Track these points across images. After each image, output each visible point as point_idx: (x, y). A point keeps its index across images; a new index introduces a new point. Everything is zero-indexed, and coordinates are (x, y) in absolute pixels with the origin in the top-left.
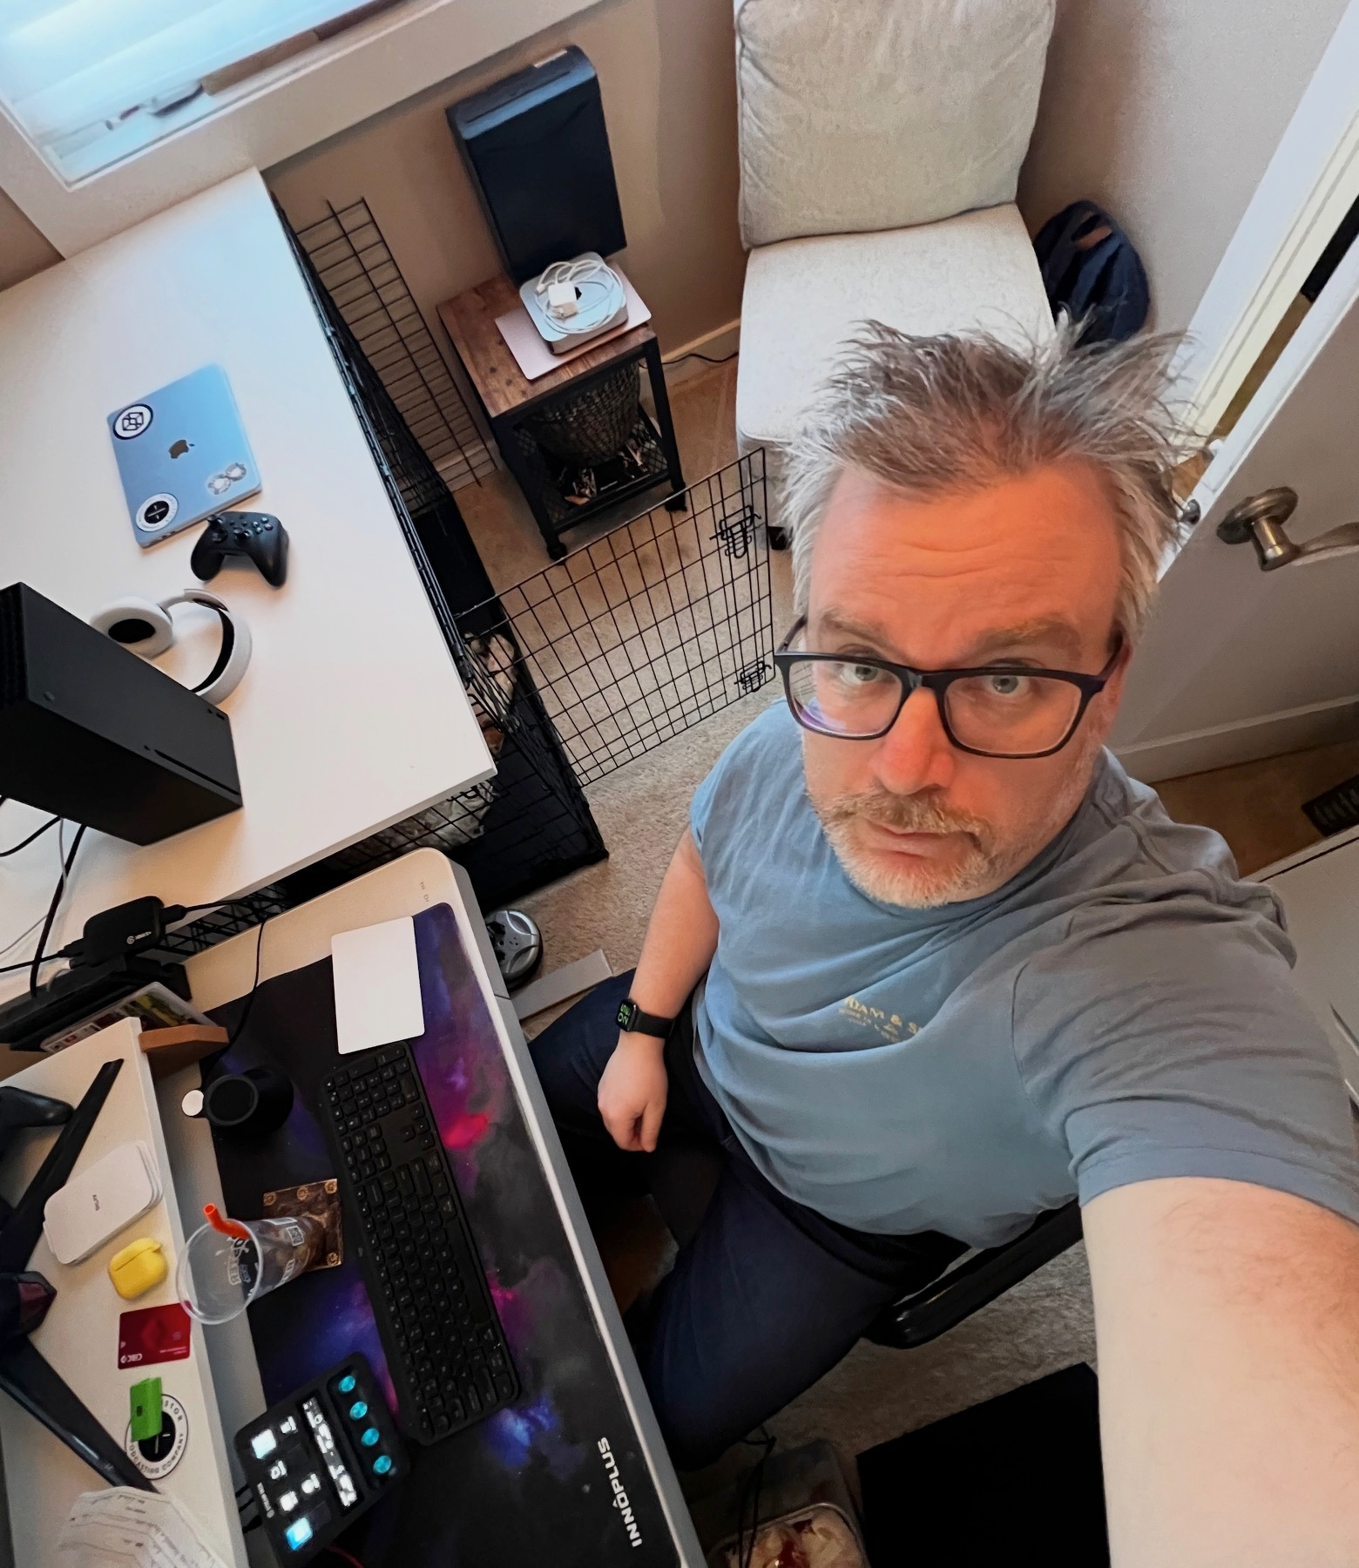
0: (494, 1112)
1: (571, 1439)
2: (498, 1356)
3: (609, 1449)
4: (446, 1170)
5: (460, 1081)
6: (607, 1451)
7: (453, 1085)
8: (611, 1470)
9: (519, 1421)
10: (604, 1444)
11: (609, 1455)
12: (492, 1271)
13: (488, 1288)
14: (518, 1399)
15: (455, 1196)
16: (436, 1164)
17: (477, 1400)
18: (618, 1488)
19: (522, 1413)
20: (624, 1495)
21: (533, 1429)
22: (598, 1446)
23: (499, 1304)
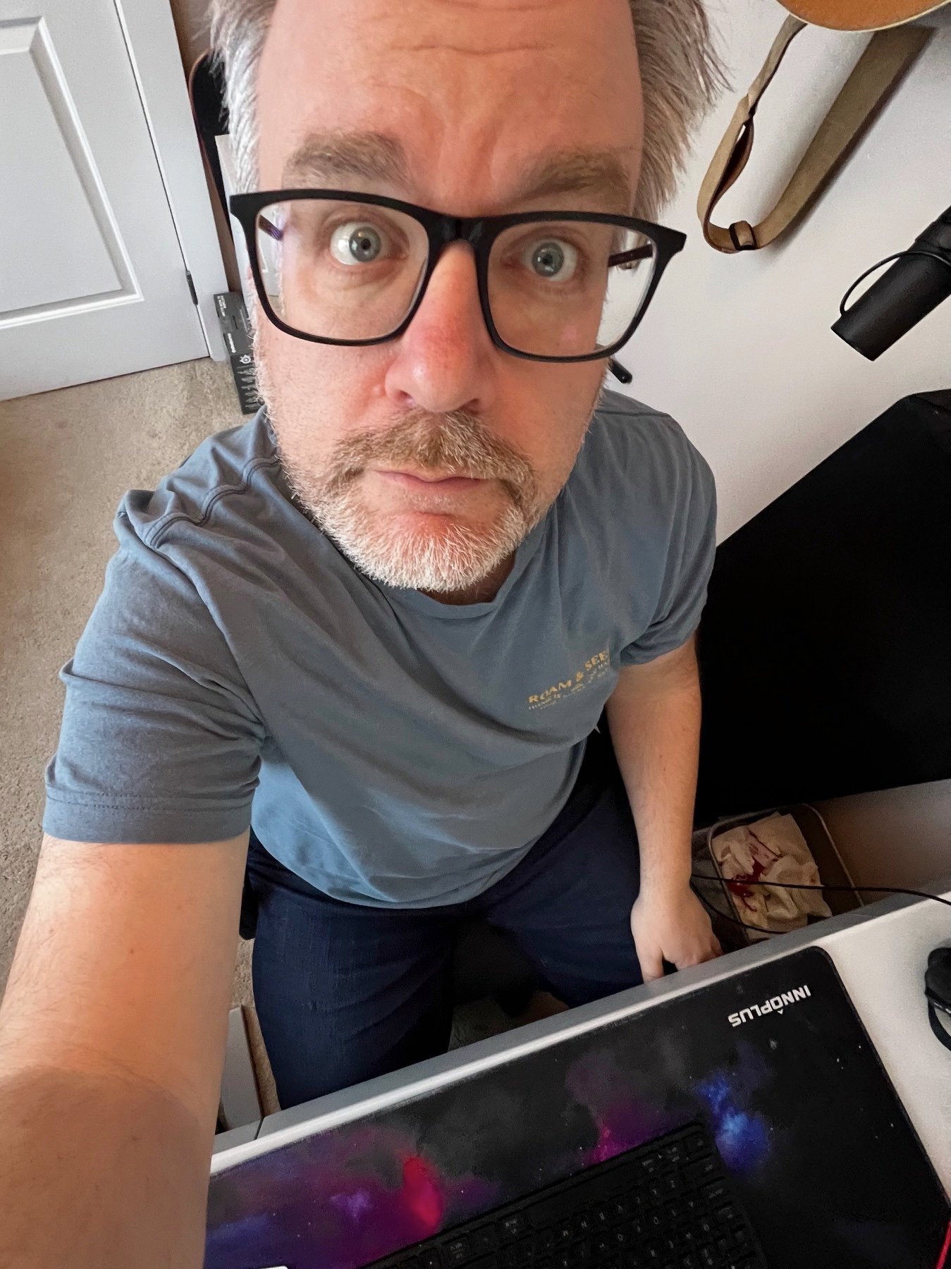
0: (404, 1145)
1: (732, 1059)
2: (669, 1152)
3: (737, 1014)
4: (465, 1230)
5: (359, 1202)
6: (739, 1016)
7: (364, 1215)
8: (754, 1012)
9: (725, 1127)
10: (735, 1020)
11: (742, 1013)
12: (581, 1159)
13: (600, 1164)
14: (706, 1127)
15: (498, 1214)
16: (459, 1245)
17: (712, 1185)
18: (769, 1007)
19: (717, 1125)
20: (772, 1001)
21: (731, 1109)
22: (737, 1026)
23: (617, 1150)
